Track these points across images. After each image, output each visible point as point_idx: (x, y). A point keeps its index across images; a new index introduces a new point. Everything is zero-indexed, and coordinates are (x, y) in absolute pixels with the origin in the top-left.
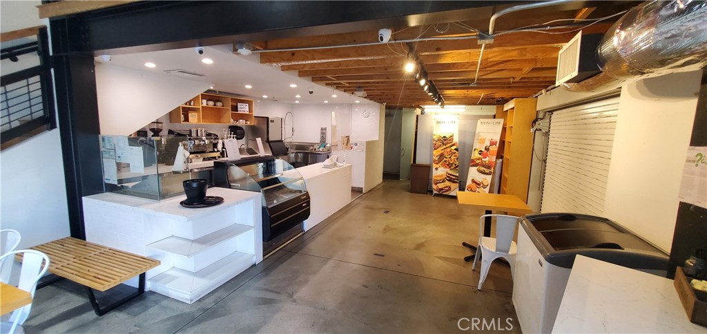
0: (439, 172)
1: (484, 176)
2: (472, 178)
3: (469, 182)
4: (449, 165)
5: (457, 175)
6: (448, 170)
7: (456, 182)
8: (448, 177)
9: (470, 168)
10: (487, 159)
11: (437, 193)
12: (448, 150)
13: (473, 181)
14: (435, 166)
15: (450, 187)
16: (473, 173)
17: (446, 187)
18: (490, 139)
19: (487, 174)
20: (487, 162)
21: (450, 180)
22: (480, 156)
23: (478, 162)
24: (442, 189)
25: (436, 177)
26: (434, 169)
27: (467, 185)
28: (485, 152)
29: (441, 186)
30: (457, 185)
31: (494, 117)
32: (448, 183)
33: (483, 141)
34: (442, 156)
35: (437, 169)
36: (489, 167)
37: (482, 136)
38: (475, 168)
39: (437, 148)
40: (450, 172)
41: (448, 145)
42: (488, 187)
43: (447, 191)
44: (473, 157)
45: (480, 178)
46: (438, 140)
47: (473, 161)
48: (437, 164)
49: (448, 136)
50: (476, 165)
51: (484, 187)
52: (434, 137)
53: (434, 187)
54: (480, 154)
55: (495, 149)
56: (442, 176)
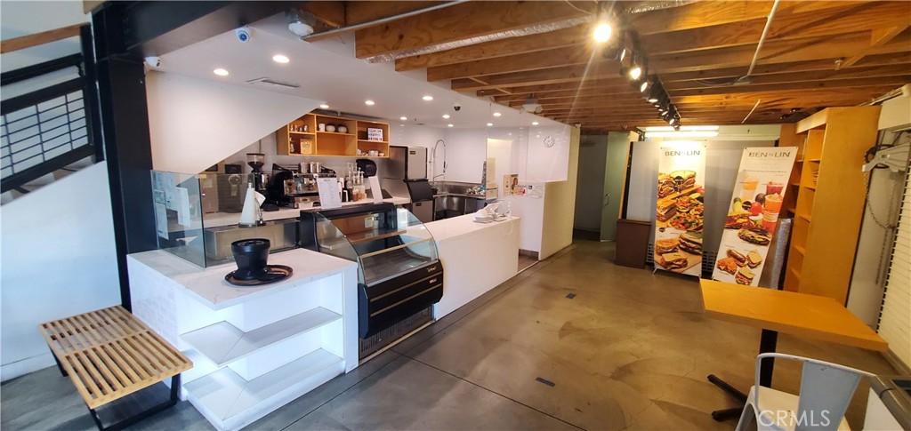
0: (667, 235)
1: (753, 247)
2: (727, 249)
3: (722, 255)
4: (686, 225)
5: (700, 241)
6: (684, 233)
7: (698, 254)
8: (682, 243)
9: (725, 230)
10: (759, 218)
11: (662, 268)
12: (685, 199)
13: (730, 254)
14: (659, 225)
15: (685, 261)
16: (731, 241)
17: (679, 260)
18: (767, 182)
19: (759, 243)
20: (760, 223)
21: (687, 249)
22: (746, 212)
23: (740, 221)
24: (671, 263)
25: (660, 242)
26: (657, 229)
27: (718, 259)
28: (756, 204)
29: (669, 257)
30: (700, 258)
31: (777, 144)
32: (681, 254)
33: (753, 186)
34: (672, 209)
35: (662, 230)
36: (763, 232)
37: (751, 176)
38: (735, 232)
39: (665, 196)
40: (687, 236)
41: (683, 192)
42: (761, 268)
43: (680, 267)
44: (731, 213)
45: (743, 249)
46: (667, 183)
47: (731, 219)
48: (664, 221)
49: (684, 176)
50: (737, 227)
51: (753, 266)
52: (660, 178)
53: (657, 258)
54: (746, 208)
55: (777, 199)
56: (671, 241)
